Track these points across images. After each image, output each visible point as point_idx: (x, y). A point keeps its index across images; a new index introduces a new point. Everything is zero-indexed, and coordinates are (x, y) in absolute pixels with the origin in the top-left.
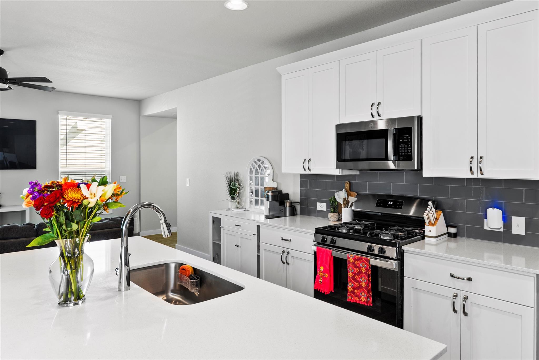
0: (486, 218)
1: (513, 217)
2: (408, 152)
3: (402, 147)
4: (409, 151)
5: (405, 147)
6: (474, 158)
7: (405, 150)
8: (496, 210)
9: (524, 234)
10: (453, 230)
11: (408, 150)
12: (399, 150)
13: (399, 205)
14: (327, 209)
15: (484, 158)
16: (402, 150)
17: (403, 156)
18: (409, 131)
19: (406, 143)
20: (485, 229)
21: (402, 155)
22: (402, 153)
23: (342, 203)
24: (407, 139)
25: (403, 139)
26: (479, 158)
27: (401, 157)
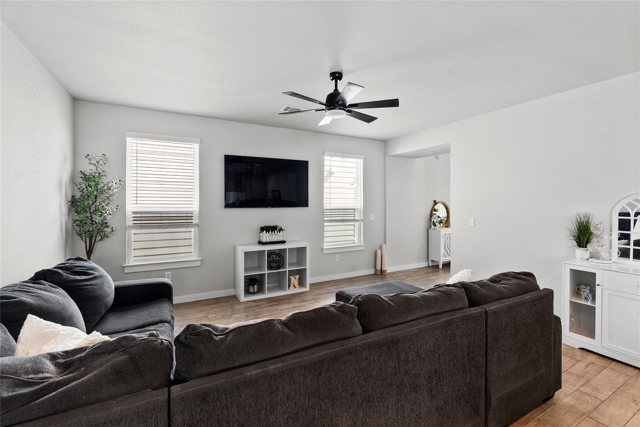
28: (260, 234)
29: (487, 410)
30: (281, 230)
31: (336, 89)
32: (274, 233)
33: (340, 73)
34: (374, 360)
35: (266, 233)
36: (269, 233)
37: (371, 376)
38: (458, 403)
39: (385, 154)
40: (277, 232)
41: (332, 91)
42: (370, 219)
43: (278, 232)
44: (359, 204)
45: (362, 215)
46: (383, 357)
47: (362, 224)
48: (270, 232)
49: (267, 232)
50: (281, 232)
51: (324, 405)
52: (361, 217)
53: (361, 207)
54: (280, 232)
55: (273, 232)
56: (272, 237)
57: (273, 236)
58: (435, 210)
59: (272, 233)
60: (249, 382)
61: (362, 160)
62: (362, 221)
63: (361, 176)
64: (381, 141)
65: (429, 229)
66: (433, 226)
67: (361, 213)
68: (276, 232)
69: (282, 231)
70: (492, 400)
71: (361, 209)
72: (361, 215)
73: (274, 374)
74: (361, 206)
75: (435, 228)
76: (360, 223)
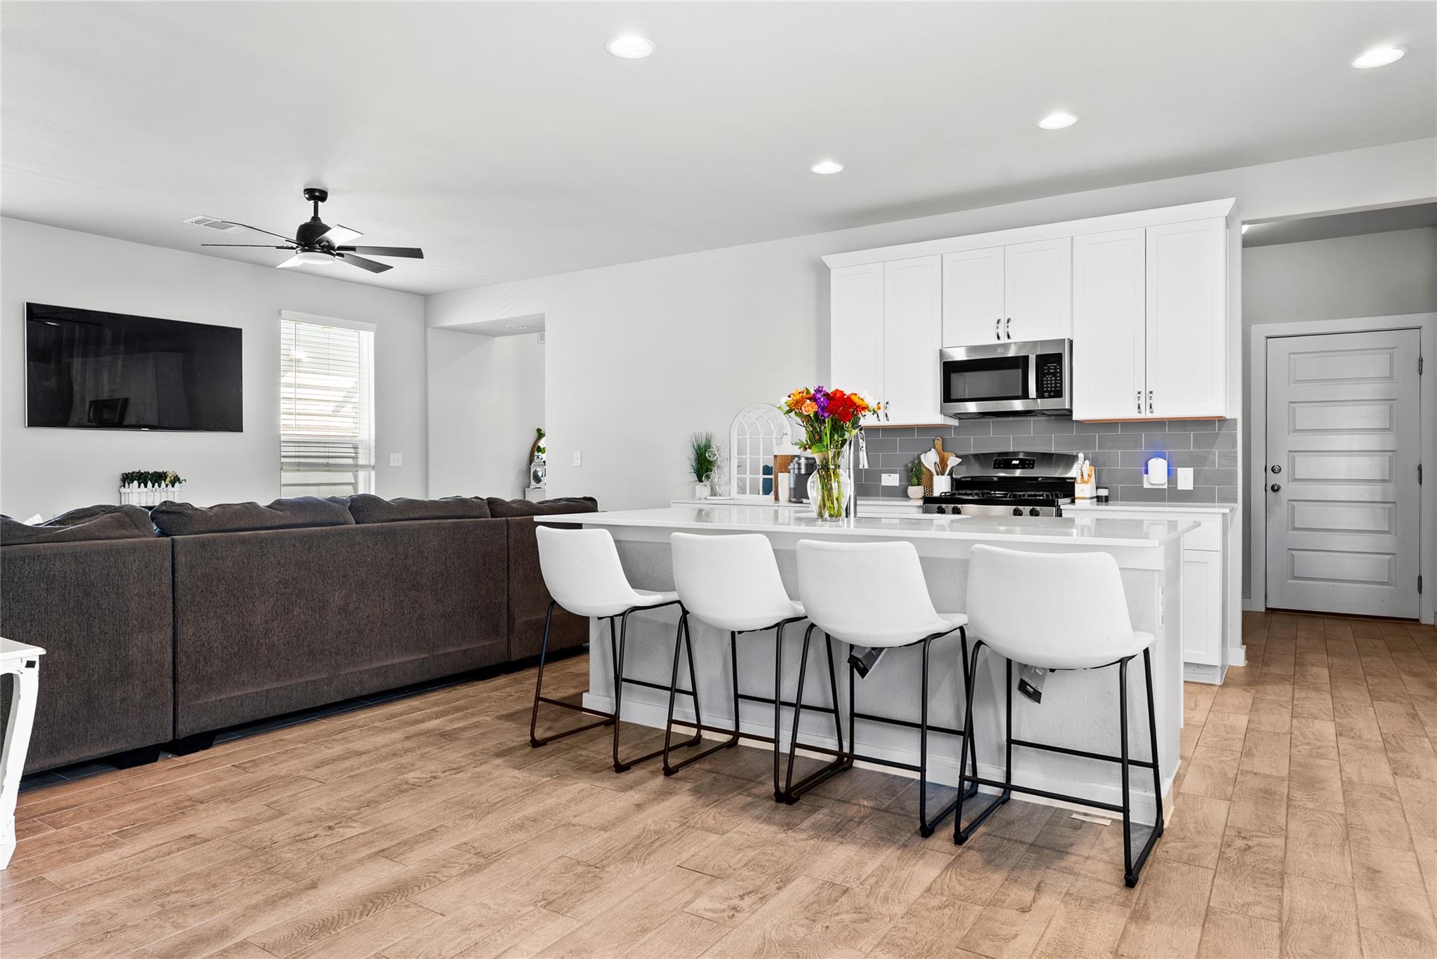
0: (1147, 472)
1: (1179, 469)
2: (1056, 387)
3: (1047, 381)
4: (1058, 385)
5: (1051, 380)
6: (1142, 393)
7: (1051, 384)
8: (1161, 460)
9: (1192, 489)
10: (1103, 492)
11: (1056, 384)
12: (1042, 384)
13: (1029, 464)
14: (900, 482)
15: (1154, 393)
16: (1047, 384)
17: (1049, 392)
18: (1058, 358)
19: (1054, 374)
20: (1145, 487)
21: (1046, 392)
22: (1047, 388)
23: (933, 471)
24: (1055, 369)
25: (1049, 369)
26: (1148, 392)
27: (1046, 394)
28: (123, 490)
29: (510, 631)
30: (176, 480)
31: (316, 218)
32: (160, 487)
33: (323, 191)
34: (368, 547)
35: (139, 487)
36: (146, 486)
37: (365, 562)
38: (471, 614)
39: (426, 322)
40: (167, 486)
41: (308, 220)
42: (392, 464)
43: (170, 486)
44: (366, 432)
45: (373, 455)
46: (378, 546)
47: (373, 473)
48: (150, 484)
49: (142, 485)
50: (177, 484)
51: (314, 579)
52: (370, 460)
53: (369, 437)
54: (173, 486)
55: (156, 484)
56: (154, 495)
57: (157, 494)
58: (539, 450)
59: (153, 487)
60: (243, 541)
61: (372, 335)
62: (373, 468)
63: (369, 369)
64: (416, 294)
65: (526, 489)
66: (533, 483)
67: (369, 450)
68: (163, 484)
69: (180, 483)
70: (516, 621)
71: (370, 442)
72: (369, 454)
73: (265, 538)
74: (369, 435)
75: (538, 485)
76: (368, 473)
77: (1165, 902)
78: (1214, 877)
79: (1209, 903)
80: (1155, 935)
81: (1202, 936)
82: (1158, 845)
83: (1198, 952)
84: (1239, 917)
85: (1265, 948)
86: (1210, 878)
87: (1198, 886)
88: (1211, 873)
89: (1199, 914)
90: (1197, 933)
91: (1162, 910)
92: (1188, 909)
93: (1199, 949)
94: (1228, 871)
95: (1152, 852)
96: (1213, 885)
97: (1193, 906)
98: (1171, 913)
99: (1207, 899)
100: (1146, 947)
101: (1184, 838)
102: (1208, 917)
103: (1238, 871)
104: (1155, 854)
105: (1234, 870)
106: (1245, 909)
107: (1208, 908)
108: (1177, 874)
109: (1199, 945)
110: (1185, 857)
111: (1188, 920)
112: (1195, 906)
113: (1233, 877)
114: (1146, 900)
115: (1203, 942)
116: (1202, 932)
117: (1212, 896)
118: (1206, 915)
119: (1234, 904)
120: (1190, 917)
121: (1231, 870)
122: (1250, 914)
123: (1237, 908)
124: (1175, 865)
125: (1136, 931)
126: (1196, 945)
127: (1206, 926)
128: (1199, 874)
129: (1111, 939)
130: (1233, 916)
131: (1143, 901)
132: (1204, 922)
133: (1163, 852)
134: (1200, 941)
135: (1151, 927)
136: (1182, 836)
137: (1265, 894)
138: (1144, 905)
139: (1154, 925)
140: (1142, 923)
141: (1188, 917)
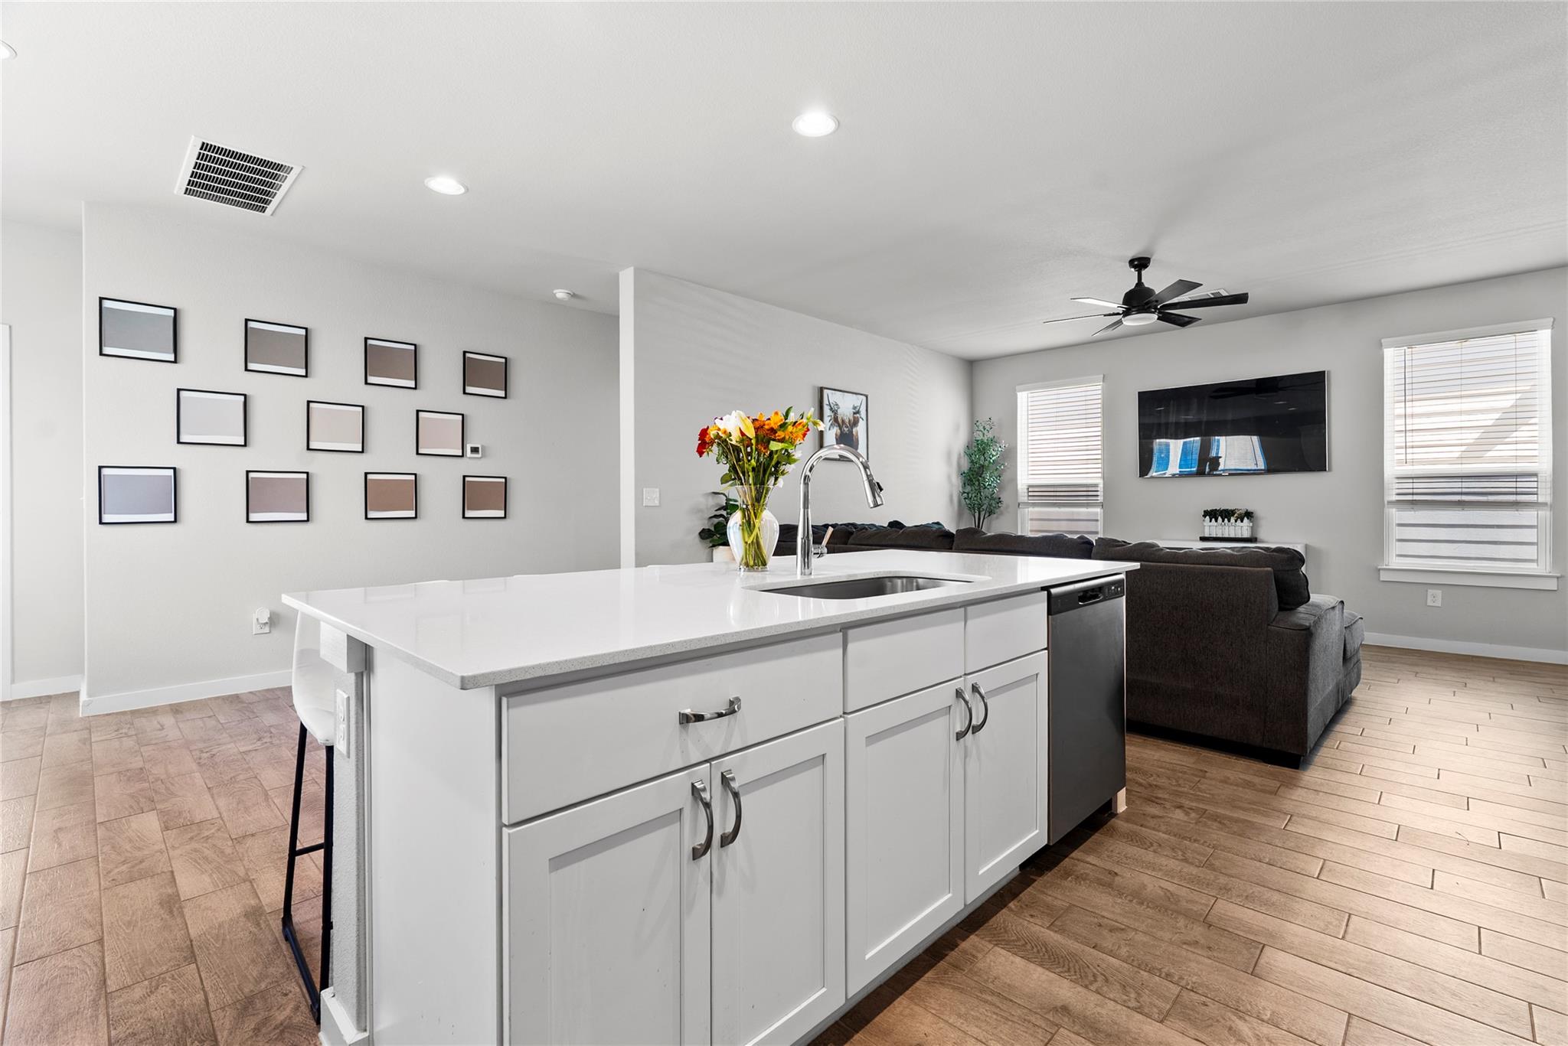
30: (1245, 516)
31: (1140, 283)
32: (1229, 522)
33: (1146, 256)
35: (1211, 521)
36: (1216, 521)
40: (1236, 521)
41: (1134, 288)
43: (1239, 521)
48: (1220, 519)
49: (1213, 519)
50: (1246, 520)
52: (1545, 496)
54: (1242, 521)
55: (1226, 520)
56: (1227, 528)
59: (1223, 521)
67: (1546, 483)
68: (1233, 519)
69: (1249, 519)
72: (1546, 490)
77: (241, 939)
78: (207, 1000)
79: (197, 965)
80: (230, 908)
81: (188, 931)
82: (304, 997)
83: (184, 919)
84: (159, 971)
85: (121, 957)
86: (211, 995)
87: (219, 977)
88: (213, 1006)
89: (200, 948)
90: (193, 932)
91: (239, 929)
92: (215, 947)
93: (185, 921)
94: (193, 1021)
95: (301, 982)
96: (203, 989)
97: (211, 952)
98: (229, 932)
99: (201, 969)
100: (231, 897)
101: (282, 1032)
102: (190, 954)
103: (179, 1031)
104: (298, 983)
105: (185, 1029)
106: (154, 984)
107: (196, 959)
108: (251, 975)
109: (186, 924)
110: (259, 1004)
111: (209, 937)
112: (209, 954)
113: (184, 1017)
114: (261, 929)
115: (185, 927)
116: (189, 934)
117: (197, 975)
118: (193, 952)
119: (169, 982)
120: (209, 940)
121: (190, 1024)
122: (146, 982)
123: (163, 979)
124: (263, 986)
125: (247, 902)
126: (189, 922)
127: (188, 942)
128: (228, 993)
129: (263, 886)
130: (164, 968)
131: (263, 926)
132: (192, 945)
133: (291, 992)
134: (187, 928)
135: (238, 911)
136: (286, 1035)
137: (132, 1020)
138: (259, 923)
139: (237, 914)
140: (249, 910)
141: (211, 939)
